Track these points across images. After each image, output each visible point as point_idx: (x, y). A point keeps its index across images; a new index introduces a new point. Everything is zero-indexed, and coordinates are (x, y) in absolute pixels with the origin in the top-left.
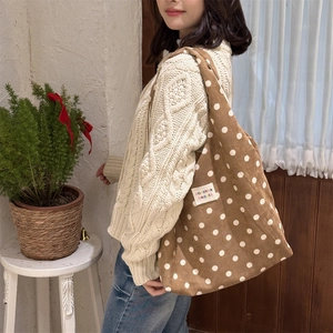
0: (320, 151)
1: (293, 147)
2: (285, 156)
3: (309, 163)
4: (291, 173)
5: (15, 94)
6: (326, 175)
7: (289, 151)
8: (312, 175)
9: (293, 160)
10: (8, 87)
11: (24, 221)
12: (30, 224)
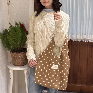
0: (80, 35)
1: (74, 35)
2: (72, 37)
3: (78, 38)
4: (73, 41)
6: (82, 41)
8: (79, 41)
11: (16, 57)
12: (17, 57)
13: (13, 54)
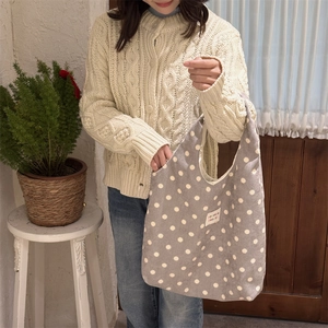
0: (277, 112)
3: (268, 124)
6: (282, 133)
8: (270, 134)
10: (16, 66)
11: (39, 192)
12: (45, 193)
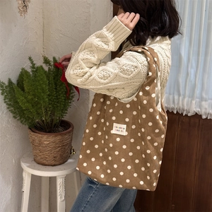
1: (206, 101)
2: (200, 106)
4: (204, 117)
5: (34, 62)
7: (204, 103)
9: (206, 109)
10: (30, 59)
11: (37, 141)
12: (40, 143)
13: (32, 133)
